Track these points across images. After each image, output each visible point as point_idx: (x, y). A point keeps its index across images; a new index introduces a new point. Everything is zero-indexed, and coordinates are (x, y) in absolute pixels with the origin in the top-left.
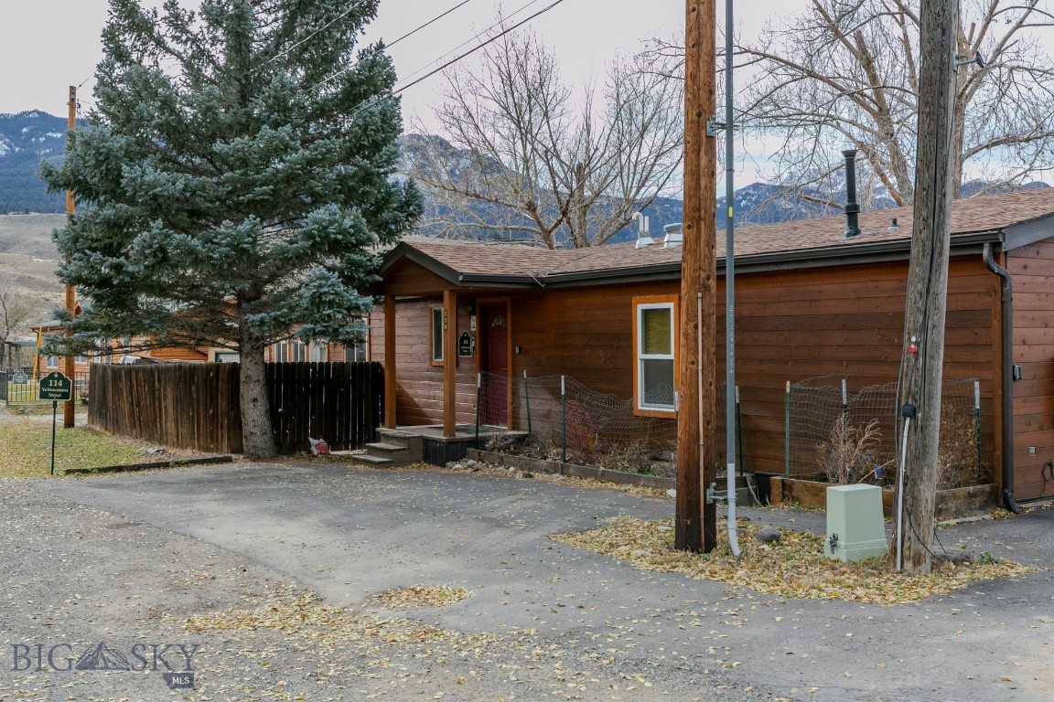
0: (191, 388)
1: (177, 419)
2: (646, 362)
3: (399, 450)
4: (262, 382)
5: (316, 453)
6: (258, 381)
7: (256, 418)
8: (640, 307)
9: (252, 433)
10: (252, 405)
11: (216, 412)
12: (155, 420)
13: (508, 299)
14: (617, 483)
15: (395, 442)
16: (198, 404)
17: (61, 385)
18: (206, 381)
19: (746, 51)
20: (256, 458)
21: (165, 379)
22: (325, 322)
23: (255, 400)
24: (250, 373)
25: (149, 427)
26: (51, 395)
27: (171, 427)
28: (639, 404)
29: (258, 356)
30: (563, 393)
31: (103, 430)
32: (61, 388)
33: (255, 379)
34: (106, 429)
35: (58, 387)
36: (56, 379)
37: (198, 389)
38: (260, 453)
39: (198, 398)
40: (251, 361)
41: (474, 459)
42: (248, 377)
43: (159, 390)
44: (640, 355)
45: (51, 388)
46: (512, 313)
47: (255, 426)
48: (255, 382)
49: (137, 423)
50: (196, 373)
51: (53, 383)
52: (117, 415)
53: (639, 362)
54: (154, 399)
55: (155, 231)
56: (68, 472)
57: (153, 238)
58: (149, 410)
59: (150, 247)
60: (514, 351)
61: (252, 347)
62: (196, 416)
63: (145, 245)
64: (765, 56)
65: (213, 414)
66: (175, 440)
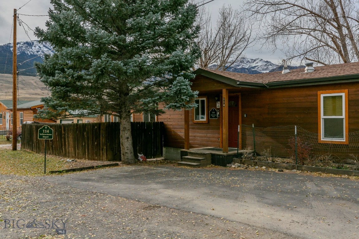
0: (83, 133)
1: (75, 146)
2: (325, 119)
3: (203, 159)
4: (130, 130)
5: (141, 160)
6: (129, 129)
7: (128, 146)
8: (322, 96)
9: (126, 153)
10: (126, 140)
11: (99, 144)
12: (62, 147)
13: (239, 94)
14: (334, 174)
15: (197, 156)
16: (88, 140)
17: (48, 132)
18: (93, 130)
19: (287, 3)
20: (128, 163)
21: (68, 130)
22: (181, 102)
23: (128, 138)
24: (125, 126)
25: (57, 150)
26: (43, 137)
27: (71, 150)
28: (322, 138)
29: (129, 119)
30: (296, 133)
31: (31, 151)
32: (48, 133)
33: (128, 129)
34: (32, 151)
35: (47, 133)
36: (46, 129)
37: (88, 134)
38: (130, 161)
39: (88, 138)
40: (126, 121)
41: (238, 163)
42: (125, 128)
43: (65, 134)
44: (322, 116)
45: (44, 133)
46: (242, 100)
47: (128, 149)
48: (128, 130)
49: (51, 148)
50: (87, 127)
51: (45, 131)
52: (39, 145)
53: (322, 120)
54: (61, 138)
55: (103, 59)
56: (52, 172)
57: (102, 63)
58: (58, 143)
59: (100, 67)
60: (243, 116)
61: (127, 115)
62: (86, 145)
63: (98, 66)
64: (294, 5)
65: (97, 144)
66: (74, 155)
